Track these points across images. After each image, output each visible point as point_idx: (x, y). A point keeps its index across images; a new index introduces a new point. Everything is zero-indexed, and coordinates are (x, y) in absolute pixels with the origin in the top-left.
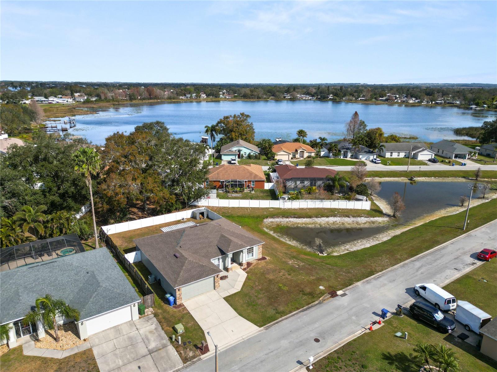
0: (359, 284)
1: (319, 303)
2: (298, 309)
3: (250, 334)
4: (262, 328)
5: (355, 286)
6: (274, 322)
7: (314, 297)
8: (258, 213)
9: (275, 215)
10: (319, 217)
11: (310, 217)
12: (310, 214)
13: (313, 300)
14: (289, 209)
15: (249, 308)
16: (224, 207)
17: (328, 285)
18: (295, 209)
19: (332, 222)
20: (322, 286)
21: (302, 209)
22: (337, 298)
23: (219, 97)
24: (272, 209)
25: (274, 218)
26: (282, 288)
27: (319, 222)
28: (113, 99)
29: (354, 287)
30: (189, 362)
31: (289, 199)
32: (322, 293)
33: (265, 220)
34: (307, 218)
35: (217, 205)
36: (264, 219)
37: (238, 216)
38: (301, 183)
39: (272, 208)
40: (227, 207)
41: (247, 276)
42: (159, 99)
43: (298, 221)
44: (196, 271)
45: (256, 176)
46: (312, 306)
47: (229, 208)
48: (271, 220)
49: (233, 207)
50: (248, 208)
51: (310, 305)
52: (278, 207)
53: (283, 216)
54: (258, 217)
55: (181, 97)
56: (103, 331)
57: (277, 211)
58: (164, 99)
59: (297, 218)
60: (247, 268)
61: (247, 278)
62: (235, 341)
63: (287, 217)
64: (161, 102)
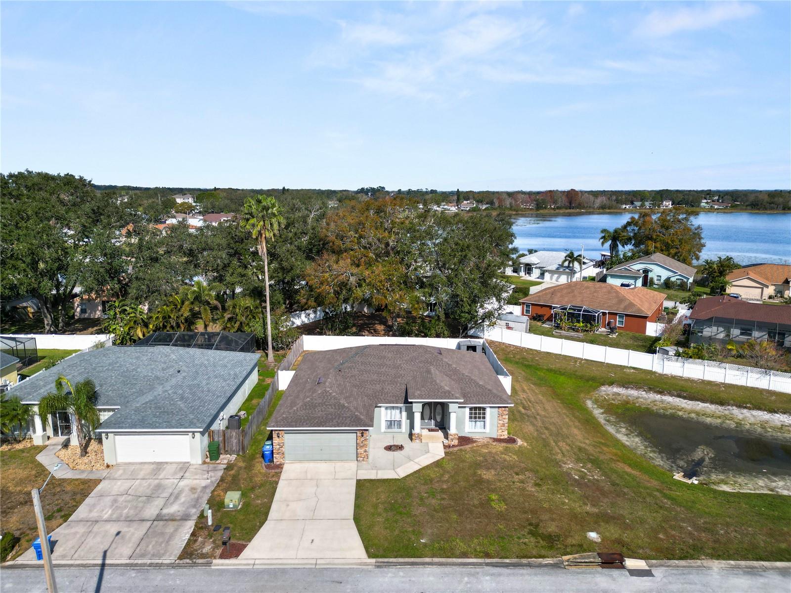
0: (716, 565)
1: (556, 566)
2: (487, 555)
3: (336, 561)
4: (373, 560)
5: (699, 567)
6: (407, 560)
7: (551, 547)
8: (595, 372)
9: (631, 383)
10: (746, 408)
11: (722, 403)
12: (724, 396)
13: (543, 552)
14: (674, 377)
15: (384, 515)
16: (531, 349)
17: (616, 536)
18: (689, 380)
19: (779, 424)
20: (598, 533)
21: (710, 383)
22: (615, 573)
23: (699, 206)
24: (632, 371)
25: (627, 388)
26: (493, 504)
27: (740, 417)
28: (511, 207)
29: (691, 567)
30: (188, 561)
31: (678, 355)
32: (583, 547)
33: (603, 388)
34: (712, 402)
35: (518, 344)
36: (603, 385)
37: (550, 370)
38: (742, 334)
39: (634, 368)
40: (536, 350)
41: (443, 458)
42: (584, 208)
43: (683, 405)
44: (325, 411)
45: (631, 305)
46: (529, 565)
47: (538, 352)
48: (616, 390)
49: (548, 353)
50: (579, 358)
51: (525, 561)
52: (649, 368)
53: (651, 389)
54: (593, 379)
55: (624, 206)
56: (142, 463)
57: (643, 376)
58: (594, 208)
59: (685, 398)
60: (457, 446)
61: (437, 464)
62: (297, 561)
63: (661, 393)
64: (586, 212)
